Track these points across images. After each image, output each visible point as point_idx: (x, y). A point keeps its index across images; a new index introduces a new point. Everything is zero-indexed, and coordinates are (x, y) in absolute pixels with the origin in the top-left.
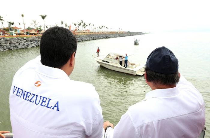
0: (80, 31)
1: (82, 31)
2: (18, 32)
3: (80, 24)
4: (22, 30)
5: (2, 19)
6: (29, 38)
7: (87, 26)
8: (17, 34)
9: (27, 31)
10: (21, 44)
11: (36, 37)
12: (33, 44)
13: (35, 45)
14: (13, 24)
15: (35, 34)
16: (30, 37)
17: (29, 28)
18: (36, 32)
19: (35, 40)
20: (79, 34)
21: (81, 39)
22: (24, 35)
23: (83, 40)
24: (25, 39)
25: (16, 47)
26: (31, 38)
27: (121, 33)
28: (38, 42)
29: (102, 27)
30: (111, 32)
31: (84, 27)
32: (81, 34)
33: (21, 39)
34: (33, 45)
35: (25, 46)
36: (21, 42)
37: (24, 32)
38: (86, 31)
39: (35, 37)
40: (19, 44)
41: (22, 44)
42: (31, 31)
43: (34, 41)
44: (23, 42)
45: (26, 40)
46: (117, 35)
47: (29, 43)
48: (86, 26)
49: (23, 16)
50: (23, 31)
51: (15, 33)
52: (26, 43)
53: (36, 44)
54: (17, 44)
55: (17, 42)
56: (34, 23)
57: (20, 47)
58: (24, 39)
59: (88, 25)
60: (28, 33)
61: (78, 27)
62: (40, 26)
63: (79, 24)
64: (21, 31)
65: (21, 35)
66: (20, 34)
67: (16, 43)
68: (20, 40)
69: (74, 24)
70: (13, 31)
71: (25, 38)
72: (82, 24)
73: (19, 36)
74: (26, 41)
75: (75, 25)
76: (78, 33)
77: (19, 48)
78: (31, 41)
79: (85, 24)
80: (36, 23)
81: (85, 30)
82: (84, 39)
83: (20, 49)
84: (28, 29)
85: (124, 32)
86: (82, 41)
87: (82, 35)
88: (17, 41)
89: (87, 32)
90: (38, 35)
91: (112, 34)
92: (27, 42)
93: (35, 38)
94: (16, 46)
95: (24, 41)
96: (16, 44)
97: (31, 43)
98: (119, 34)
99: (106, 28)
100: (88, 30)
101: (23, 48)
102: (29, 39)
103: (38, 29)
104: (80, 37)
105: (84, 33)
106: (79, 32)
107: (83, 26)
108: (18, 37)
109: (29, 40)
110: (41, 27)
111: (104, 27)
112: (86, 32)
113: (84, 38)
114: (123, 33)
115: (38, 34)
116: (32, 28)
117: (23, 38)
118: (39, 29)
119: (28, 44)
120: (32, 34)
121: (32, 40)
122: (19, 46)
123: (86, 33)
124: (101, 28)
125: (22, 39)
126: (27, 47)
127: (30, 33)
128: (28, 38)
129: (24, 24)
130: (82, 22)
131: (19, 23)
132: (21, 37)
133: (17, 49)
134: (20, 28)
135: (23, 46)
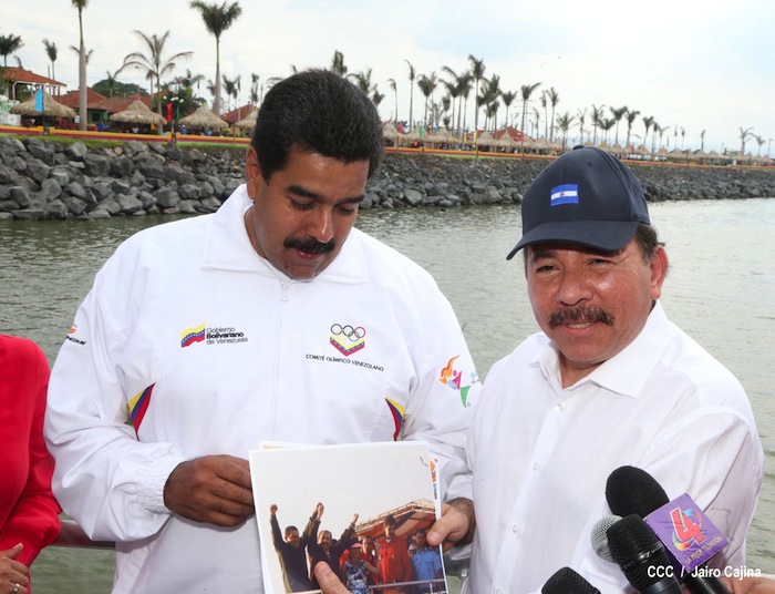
0: (457, 135)
1: (469, 136)
2: (33, 105)
3: (461, 88)
4: (63, 91)
6: (109, 151)
7: (508, 99)
8: (26, 119)
9: (94, 106)
10: (46, 184)
11: (151, 149)
12: (126, 192)
13: (140, 203)
14: (7, 47)
15: (145, 128)
16: (113, 148)
17: (108, 87)
18: (156, 118)
19: (143, 171)
20: (447, 154)
21: (459, 188)
22: (77, 127)
23: (474, 197)
24: (78, 154)
25: (11, 203)
26: (119, 150)
27: (754, 167)
28: (160, 182)
29: (618, 115)
30: (675, 160)
31: (484, 107)
32: (459, 154)
33: (50, 150)
34: (129, 202)
35: (76, 201)
36: (50, 176)
37: (77, 110)
38: (497, 134)
39: (144, 147)
40: (38, 187)
41: (53, 189)
42: (124, 108)
43: (138, 176)
44: (61, 173)
45: (81, 165)
46: (721, 185)
47: (106, 183)
48: (500, 99)
50: (71, 99)
51: (13, 111)
52: (81, 182)
53: (145, 194)
54: (22, 187)
55: (22, 172)
56: (148, 53)
57: (37, 204)
58: (70, 155)
59: (520, 96)
60: (105, 115)
61: (446, 102)
62: (185, 76)
63: (456, 85)
64: (58, 98)
65: (52, 129)
66: (43, 119)
67: (14, 175)
68: (48, 159)
69: (418, 78)
70: (2, 98)
71: (78, 148)
72: (477, 88)
73: (40, 129)
74: (86, 171)
75: (427, 87)
76: (443, 145)
77: (34, 210)
78: (119, 176)
79: (494, 85)
81: (490, 126)
82: (480, 191)
83: (40, 218)
84: (106, 94)
86: (466, 204)
87: (467, 161)
88: (23, 164)
89: (505, 142)
90: (168, 135)
91: (687, 174)
92: (90, 175)
93: (147, 154)
94: (12, 196)
95: (69, 169)
96: (12, 183)
97: (117, 189)
98: (736, 175)
99: (648, 122)
100: (512, 132)
101: (54, 217)
102: (103, 158)
103: (171, 95)
104: (449, 172)
105: (487, 149)
106: (451, 139)
107: (480, 101)
108: (31, 138)
109: (102, 164)
110: (194, 87)
111: (631, 118)
112: (501, 143)
113: (477, 185)
115: (166, 128)
116: (131, 89)
117: (66, 145)
118: (181, 94)
119: (96, 192)
120: (126, 126)
121: (125, 165)
122: (32, 201)
123: (499, 149)
124: (608, 126)
125: (60, 157)
126: (88, 210)
127: (115, 117)
128: (99, 150)
129: (84, 57)
130: (478, 69)
131: (47, 43)
132: (56, 139)
133: (15, 218)
134: (53, 83)
135: (59, 202)
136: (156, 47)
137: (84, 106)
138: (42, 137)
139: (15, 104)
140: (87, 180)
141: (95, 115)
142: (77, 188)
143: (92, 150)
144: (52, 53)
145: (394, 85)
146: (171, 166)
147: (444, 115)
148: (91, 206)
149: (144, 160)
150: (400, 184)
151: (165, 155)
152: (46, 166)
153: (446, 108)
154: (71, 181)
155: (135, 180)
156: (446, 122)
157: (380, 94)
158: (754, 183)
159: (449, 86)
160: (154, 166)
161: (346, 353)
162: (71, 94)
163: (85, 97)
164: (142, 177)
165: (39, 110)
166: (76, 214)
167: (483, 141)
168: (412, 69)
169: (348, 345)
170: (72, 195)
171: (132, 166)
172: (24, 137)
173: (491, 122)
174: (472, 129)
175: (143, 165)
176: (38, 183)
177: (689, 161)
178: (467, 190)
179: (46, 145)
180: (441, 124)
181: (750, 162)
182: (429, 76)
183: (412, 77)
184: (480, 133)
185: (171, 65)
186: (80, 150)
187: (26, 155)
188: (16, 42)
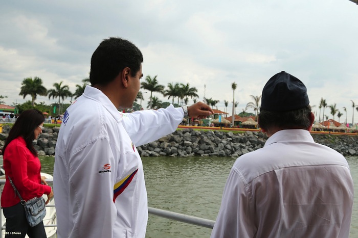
2: (218, 120)
4: (228, 116)
5: (195, 93)
6: (240, 135)
8: (216, 125)
9: (237, 120)
10: (219, 145)
11: (254, 134)
12: (244, 148)
14: (213, 103)
15: (252, 127)
16: (241, 133)
17: (243, 114)
18: (256, 123)
19: (250, 141)
22: (231, 127)
24: (230, 135)
25: (209, 151)
26: (243, 134)
28: (256, 145)
33: (222, 134)
35: (228, 151)
36: (221, 142)
37: (231, 122)
39: (251, 133)
40: (217, 146)
41: (221, 147)
42: (246, 120)
43: (249, 142)
44: (224, 142)
45: (231, 139)
47: (238, 145)
49: (234, 86)
50: (230, 119)
51: (213, 122)
52: (230, 144)
54: (212, 146)
55: (213, 141)
56: (254, 102)
57: (216, 151)
58: (228, 136)
60: (240, 123)
64: (226, 118)
65: (223, 128)
66: (222, 125)
67: (210, 142)
68: (221, 137)
70: (210, 119)
71: (230, 134)
73: (219, 128)
74: (232, 141)
77: (215, 153)
78: (242, 143)
83: (217, 155)
84: (242, 117)
88: (213, 139)
92: (233, 142)
93: (252, 135)
94: (209, 149)
95: (227, 140)
96: (210, 145)
97: (241, 147)
101: (221, 156)
102: (238, 137)
108: (217, 131)
109: (237, 138)
116: (250, 114)
117: (227, 133)
119: (235, 148)
121: (244, 139)
122: (215, 150)
125: (225, 136)
126: (232, 154)
127: (243, 123)
128: (236, 134)
131: (225, 101)
132: (224, 131)
133: (210, 156)
134: (225, 113)
135: (223, 151)
136: (257, 101)
137: (234, 121)
138: (220, 131)
139: (213, 120)
140: (232, 144)
141: (237, 123)
142: (229, 146)
143: (234, 134)
144: (226, 104)
145: (345, 110)
146: (259, 139)
148: (233, 152)
149: (251, 137)
150: (347, 147)
151: (258, 136)
152: (220, 139)
154: (227, 144)
155: (247, 144)
157: (341, 113)
160: (254, 139)
163: (234, 117)
164: (250, 143)
165: (220, 122)
166: (228, 155)
168: (353, 103)
170: (227, 148)
171: (247, 139)
172: (215, 130)
175: (250, 139)
176: (217, 145)
179: (221, 133)
183: (354, 106)
186: (231, 134)
187: (215, 136)
188: (217, 102)
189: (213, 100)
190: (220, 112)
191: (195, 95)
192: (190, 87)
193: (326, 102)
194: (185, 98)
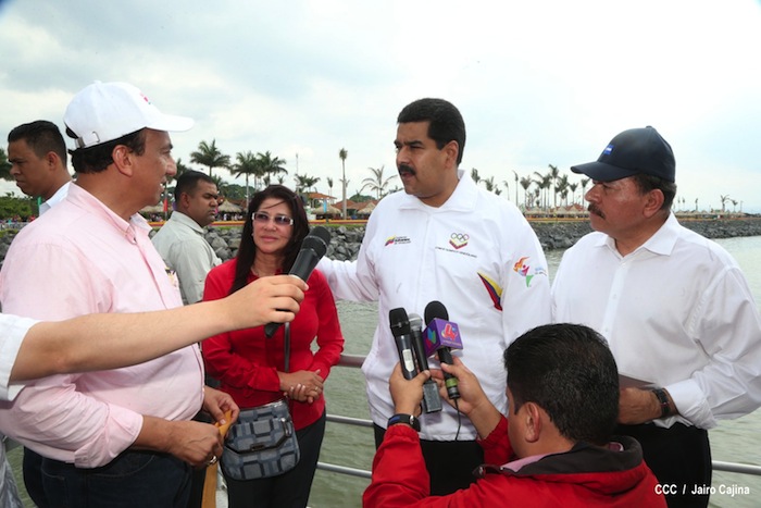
0: (544, 210)
1: (552, 210)
2: (322, 209)
3: (545, 183)
4: (335, 201)
5: (281, 166)
7: (574, 188)
8: (318, 216)
9: (350, 208)
14: (310, 182)
16: (359, 227)
17: (357, 198)
21: (547, 239)
22: (342, 218)
23: (556, 244)
24: (342, 231)
27: (732, 218)
31: (560, 193)
33: (329, 231)
37: (342, 211)
38: (568, 208)
41: (330, 250)
42: (364, 207)
44: (334, 242)
45: (343, 237)
46: (711, 230)
48: (568, 188)
49: (343, 154)
50: (339, 205)
51: (313, 213)
52: (343, 246)
56: (375, 178)
58: (338, 233)
59: (580, 186)
60: (356, 212)
61: (537, 192)
63: (542, 182)
64: (333, 205)
65: (330, 220)
66: (327, 216)
69: (520, 180)
70: (308, 207)
71: (342, 229)
72: (554, 183)
73: (325, 220)
74: (346, 240)
75: (525, 184)
79: (564, 181)
80: (383, 181)
81: (564, 204)
82: (560, 241)
84: (356, 202)
85: (748, 215)
87: (551, 224)
89: (573, 212)
95: (338, 240)
98: (720, 224)
100: (577, 206)
102: (354, 233)
105: (562, 216)
106: (541, 212)
107: (557, 190)
108: (320, 225)
109: (352, 236)
112: (571, 213)
113: (557, 237)
114: (745, 219)
116: (368, 198)
117: (336, 228)
119: (351, 250)
120: (365, 217)
123: (570, 216)
125: (334, 234)
127: (360, 212)
128: (352, 229)
129: (345, 183)
130: (555, 172)
131: (328, 179)
132: (332, 225)
134: (331, 198)
136: (379, 175)
137: (345, 208)
138: (326, 224)
139: (312, 210)
140: (346, 244)
141: (350, 212)
142: (342, 249)
143: (349, 230)
144: (331, 184)
145: (507, 185)
147: (536, 199)
153: (537, 196)
154: (339, 245)
156: (538, 203)
157: (500, 189)
158: (732, 228)
159: (538, 183)
161: (457, 248)
162: (338, 203)
163: (345, 203)
165: (325, 211)
167: (560, 212)
168: (516, 175)
169: (458, 243)
170: (339, 252)
172: (318, 225)
173: (564, 201)
174: (553, 206)
177: (689, 217)
178: (551, 240)
180: (535, 204)
181: (729, 216)
182: (526, 178)
183: (517, 179)
184: (557, 208)
185: (386, 183)
188: (316, 181)
189: (309, 177)
190: (322, 195)
191: (279, 170)
192: (272, 158)
193: (479, 175)
194: (266, 175)
